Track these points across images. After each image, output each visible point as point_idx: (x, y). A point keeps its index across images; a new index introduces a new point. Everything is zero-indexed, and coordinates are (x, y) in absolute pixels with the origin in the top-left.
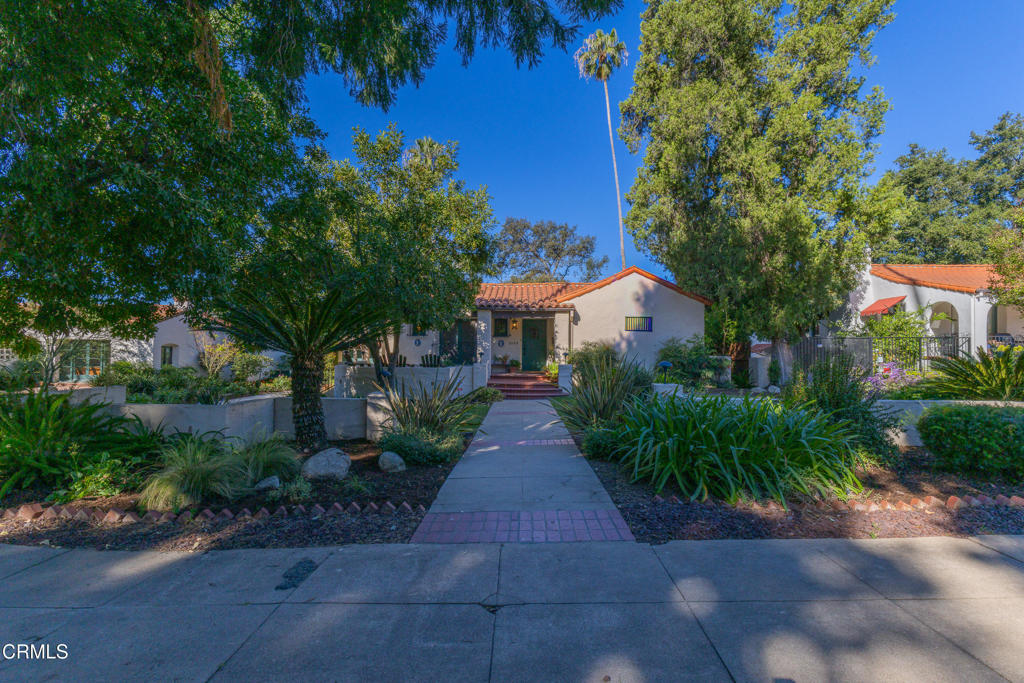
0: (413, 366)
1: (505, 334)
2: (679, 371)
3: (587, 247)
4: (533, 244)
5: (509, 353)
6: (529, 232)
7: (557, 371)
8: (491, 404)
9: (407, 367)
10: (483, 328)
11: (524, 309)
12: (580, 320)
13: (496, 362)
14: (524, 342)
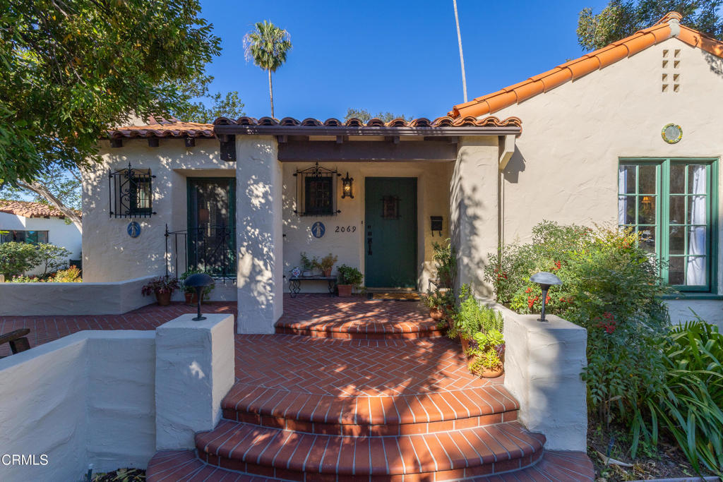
1: (328, 209)
5: (335, 252)
12: (523, 169)
13: (308, 274)
14: (368, 227)
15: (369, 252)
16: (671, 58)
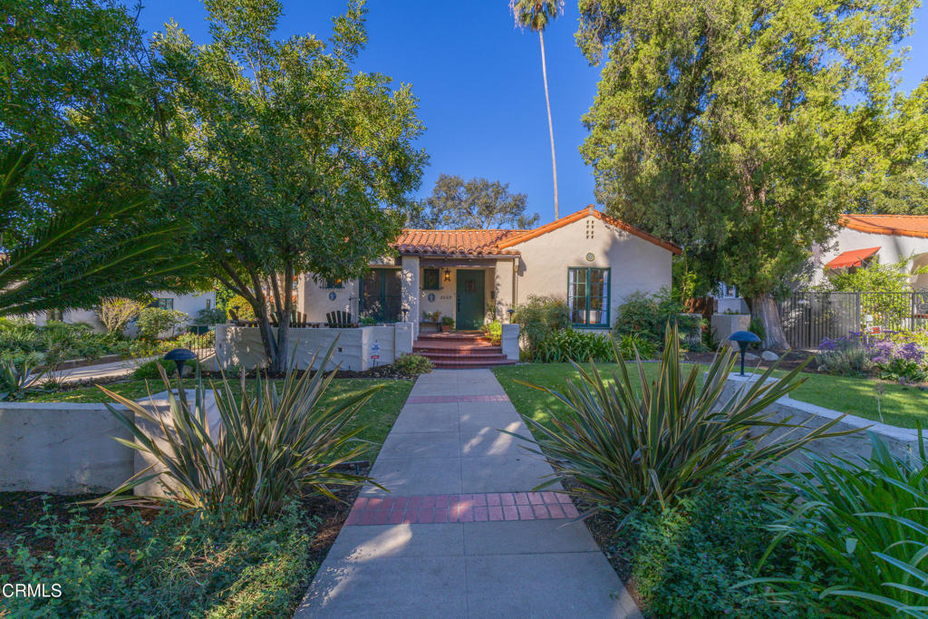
0: (318, 325)
1: (437, 287)
2: (646, 331)
3: (519, 204)
4: (466, 201)
5: (440, 310)
6: (462, 189)
7: (499, 332)
8: (416, 378)
9: (307, 327)
10: (409, 280)
11: (460, 257)
12: (525, 270)
13: (426, 320)
14: (458, 296)
15: (458, 310)
16: (590, 224)
